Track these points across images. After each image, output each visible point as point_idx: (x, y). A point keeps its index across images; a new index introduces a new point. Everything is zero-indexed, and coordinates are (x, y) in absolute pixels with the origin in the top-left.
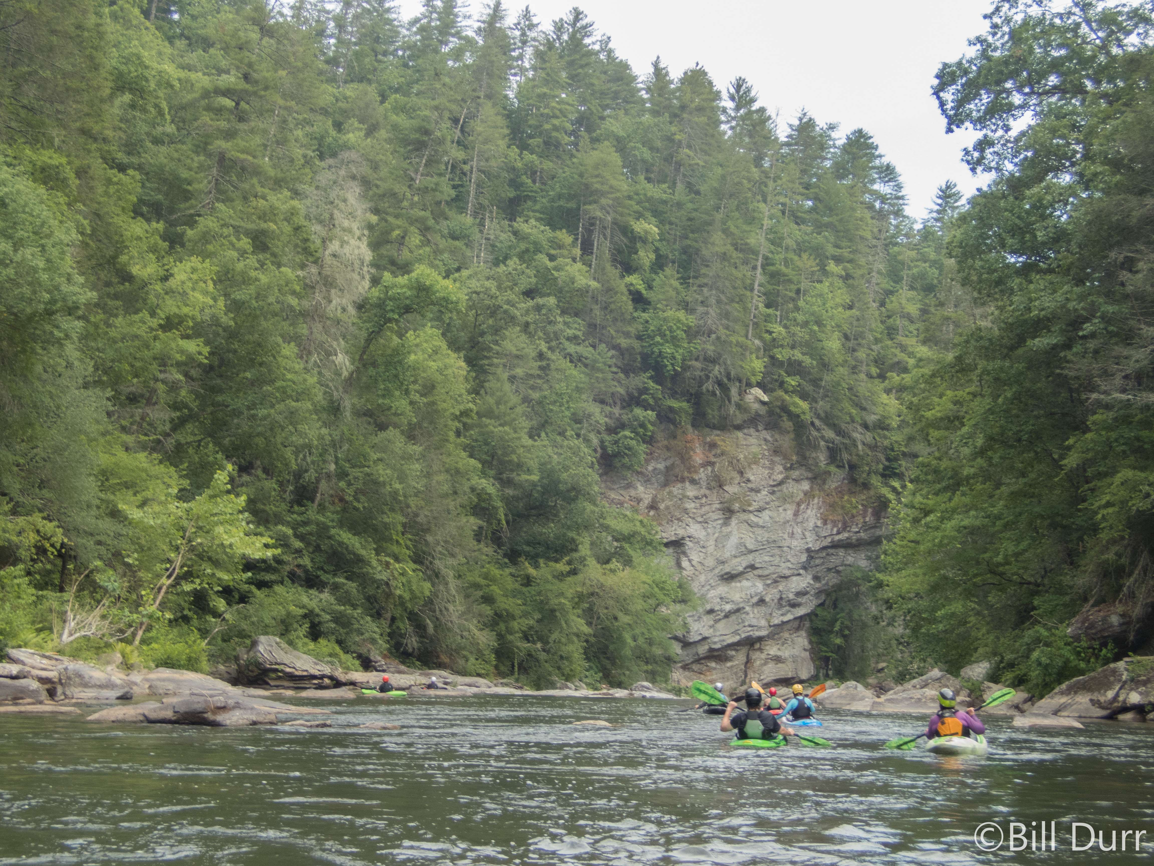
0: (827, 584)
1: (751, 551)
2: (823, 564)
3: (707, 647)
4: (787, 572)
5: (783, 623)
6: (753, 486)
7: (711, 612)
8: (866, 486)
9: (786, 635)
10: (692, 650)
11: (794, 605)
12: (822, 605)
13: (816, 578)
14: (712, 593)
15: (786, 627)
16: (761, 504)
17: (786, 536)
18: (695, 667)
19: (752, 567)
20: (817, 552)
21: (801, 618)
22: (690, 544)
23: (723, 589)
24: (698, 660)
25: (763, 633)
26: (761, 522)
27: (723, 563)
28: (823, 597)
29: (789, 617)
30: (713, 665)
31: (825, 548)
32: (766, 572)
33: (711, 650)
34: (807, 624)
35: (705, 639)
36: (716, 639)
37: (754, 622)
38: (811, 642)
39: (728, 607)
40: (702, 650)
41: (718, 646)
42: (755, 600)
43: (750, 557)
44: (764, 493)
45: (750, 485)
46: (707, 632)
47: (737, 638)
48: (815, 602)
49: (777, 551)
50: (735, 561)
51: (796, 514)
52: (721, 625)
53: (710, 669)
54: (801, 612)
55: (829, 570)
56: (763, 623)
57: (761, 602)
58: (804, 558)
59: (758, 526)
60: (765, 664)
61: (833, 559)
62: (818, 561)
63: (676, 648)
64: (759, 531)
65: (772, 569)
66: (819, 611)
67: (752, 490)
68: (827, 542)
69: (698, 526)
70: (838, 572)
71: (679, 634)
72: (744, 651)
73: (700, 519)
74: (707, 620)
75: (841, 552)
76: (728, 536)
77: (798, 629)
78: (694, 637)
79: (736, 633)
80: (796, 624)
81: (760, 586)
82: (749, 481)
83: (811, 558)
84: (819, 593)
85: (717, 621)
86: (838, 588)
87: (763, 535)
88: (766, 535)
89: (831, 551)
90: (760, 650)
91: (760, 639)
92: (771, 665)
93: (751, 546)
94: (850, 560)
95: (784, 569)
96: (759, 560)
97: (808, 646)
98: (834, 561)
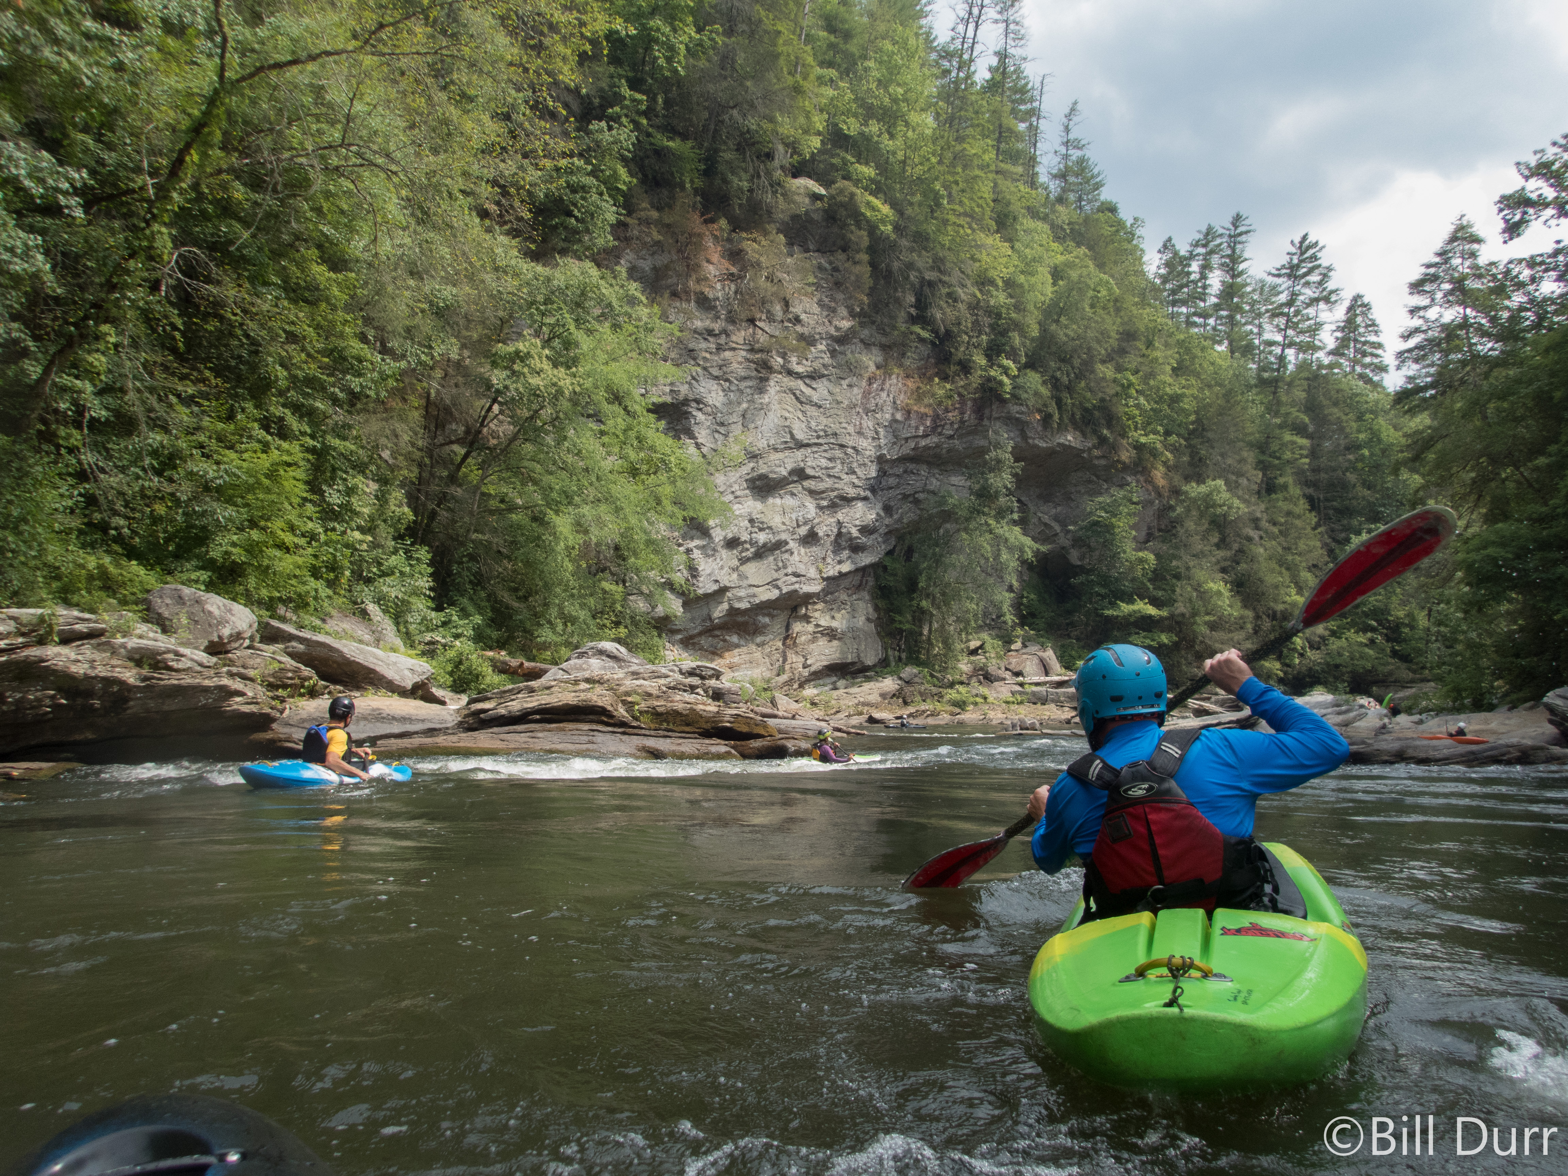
0: (900, 520)
1: (801, 445)
2: (898, 486)
3: (725, 606)
4: (851, 492)
5: (842, 575)
6: (805, 331)
7: (732, 543)
8: (966, 368)
9: (844, 596)
10: (700, 611)
11: (856, 549)
12: (890, 553)
13: (888, 509)
14: (738, 509)
15: (845, 583)
16: (817, 365)
17: (851, 429)
18: (704, 641)
19: (800, 474)
20: (893, 462)
21: (863, 571)
22: (700, 416)
23: (751, 506)
24: (712, 629)
25: (815, 588)
26: (815, 398)
27: (755, 457)
28: (893, 541)
29: (846, 567)
30: (735, 639)
31: (903, 459)
32: (821, 486)
33: (733, 612)
34: (871, 582)
35: (723, 590)
36: (742, 593)
37: (801, 569)
38: (876, 608)
39: (762, 538)
40: (719, 611)
41: (743, 605)
42: (803, 531)
43: (799, 454)
44: (822, 347)
45: (799, 328)
46: (727, 579)
47: (774, 594)
48: (883, 548)
49: (838, 453)
50: (774, 457)
51: (866, 395)
52: (750, 569)
53: (731, 647)
54: (866, 559)
55: (905, 497)
56: (812, 573)
57: (810, 538)
58: (873, 471)
59: (811, 403)
60: (814, 640)
61: (912, 480)
62: (892, 481)
63: (674, 606)
64: (812, 411)
65: (828, 483)
66: (888, 562)
67: (801, 337)
68: (907, 449)
69: (713, 385)
70: (917, 502)
71: (679, 577)
72: (782, 617)
73: (715, 372)
74: (729, 558)
75: (924, 471)
76: (764, 409)
77: (859, 587)
78: (705, 586)
79: (774, 584)
80: (857, 579)
81: (811, 507)
82: (797, 320)
83: (882, 473)
84: (889, 533)
85: (744, 561)
86: (915, 527)
87: (820, 421)
88: (824, 421)
89: (911, 466)
90: (807, 619)
91: (807, 599)
92: (822, 642)
93: (800, 436)
94: (934, 484)
95: (847, 486)
96: (814, 462)
97: (873, 615)
98: (914, 483)
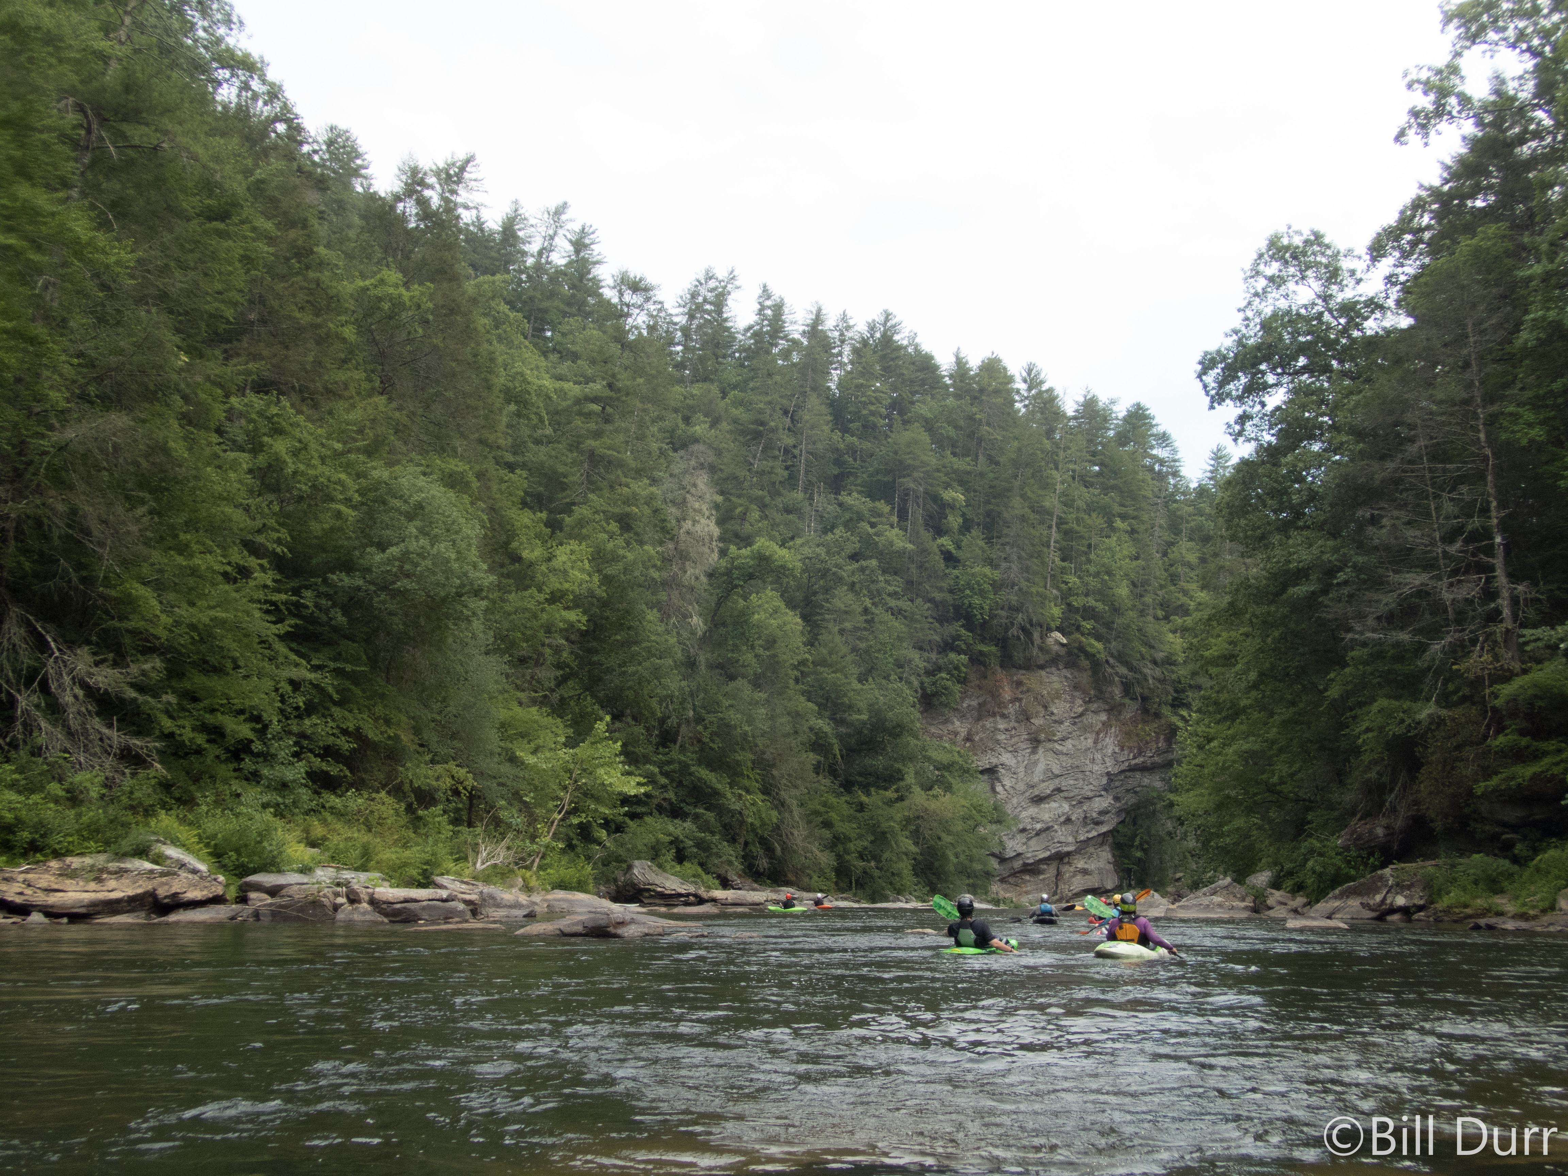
0: (1126, 803)
1: (1057, 776)
2: (1122, 785)
3: (1021, 862)
4: (1090, 794)
5: (1089, 839)
6: (1056, 718)
7: (1024, 830)
8: (1157, 715)
9: (1092, 850)
10: (1008, 865)
11: (1097, 823)
12: (1122, 822)
13: (1117, 799)
14: (1024, 814)
15: (1091, 843)
16: (1065, 734)
17: (1087, 762)
18: (1011, 880)
19: (1059, 790)
20: (1116, 775)
21: (1104, 834)
22: (1003, 771)
23: (1033, 811)
24: (1014, 874)
25: (1071, 848)
26: (1065, 750)
27: (1033, 787)
28: (1123, 815)
29: (1094, 833)
30: (1027, 877)
31: (1123, 771)
32: (1071, 794)
33: (1025, 865)
34: (1110, 840)
35: (1019, 855)
36: (1029, 855)
37: (1063, 839)
38: (1114, 856)
39: (1038, 826)
40: (1017, 864)
41: (1031, 861)
42: (1062, 819)
43: (1057, 781)
44: (1067, 724)
45: (1053, 718)
46: (1021, 849)
47: (1047, 854)
48: (1115, 821)
49: (1080, 776)
50: (1043, 785)
51: (1096, 742)
52: (1032, 842)
53: (1025, 882)
54: (1104, 829)
55: (1128, 791)
56: (1070, 839)
57: (1068, 820)
58: (1104, 781)
59: (1062, 753)
60: (1074, 876)
61: (1130, 781)
62: (1117, 784)
63: (994, 864)
64: (1064, 758)
65: (1077, 791)
66: (1120, 828)
67: (1055, 722)
68: (1124, 766)
69: (1009, 755)
70: (1136, 793)
71: (996, 851)
72: (1054, 865)
73: (1010, 749)
74: (1021, 838)
75: (1138, 775)
76: (1036, 763)
77: (1102, 844)
78: (1010, 854)
79: (1046, 848)
80: (1100, 839)
81: (1066, 807)
82: (1052, 713)
83: (1111, 780)
84: (1119, 812)
85: (1029, 839)
86: (1137, 806)
87: (1067, 762)
88: (1070, 761)
89: (1128, 774)
90: (1069, 863)
91: (1068, 854)
92: (1079, 877)
93: (1057, 772)
94: (1146, 781)
95: (1087, 791)
96: (1065, 783)
97: (1111, 859)
98: (1131, 783)
